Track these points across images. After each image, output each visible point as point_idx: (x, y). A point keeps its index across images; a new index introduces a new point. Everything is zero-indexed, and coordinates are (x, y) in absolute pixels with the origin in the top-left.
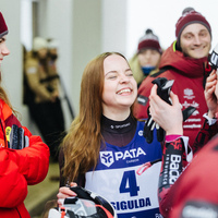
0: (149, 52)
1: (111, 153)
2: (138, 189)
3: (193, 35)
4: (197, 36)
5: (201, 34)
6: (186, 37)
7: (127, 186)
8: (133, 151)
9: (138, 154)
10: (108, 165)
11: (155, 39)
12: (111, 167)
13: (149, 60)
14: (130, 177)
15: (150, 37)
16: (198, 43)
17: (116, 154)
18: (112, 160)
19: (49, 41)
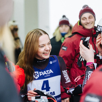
0: (64, 26)
1: (38, 72)
2: (50, 88)
3: (86, 18)
4: (88, 18)
5: (89, 18)
6: (83, 19)
7: (45, 87)
8: (47, 71)
9: (50, 72)
10: (36, 78)
11: (67, 20)
12: (38, 79)
13: (64, 30)
14: (46, 83)
15: (64, 19)
16: (88, 22)
17: (40, 73)
18: (38, 76)
19: (14, 22)
